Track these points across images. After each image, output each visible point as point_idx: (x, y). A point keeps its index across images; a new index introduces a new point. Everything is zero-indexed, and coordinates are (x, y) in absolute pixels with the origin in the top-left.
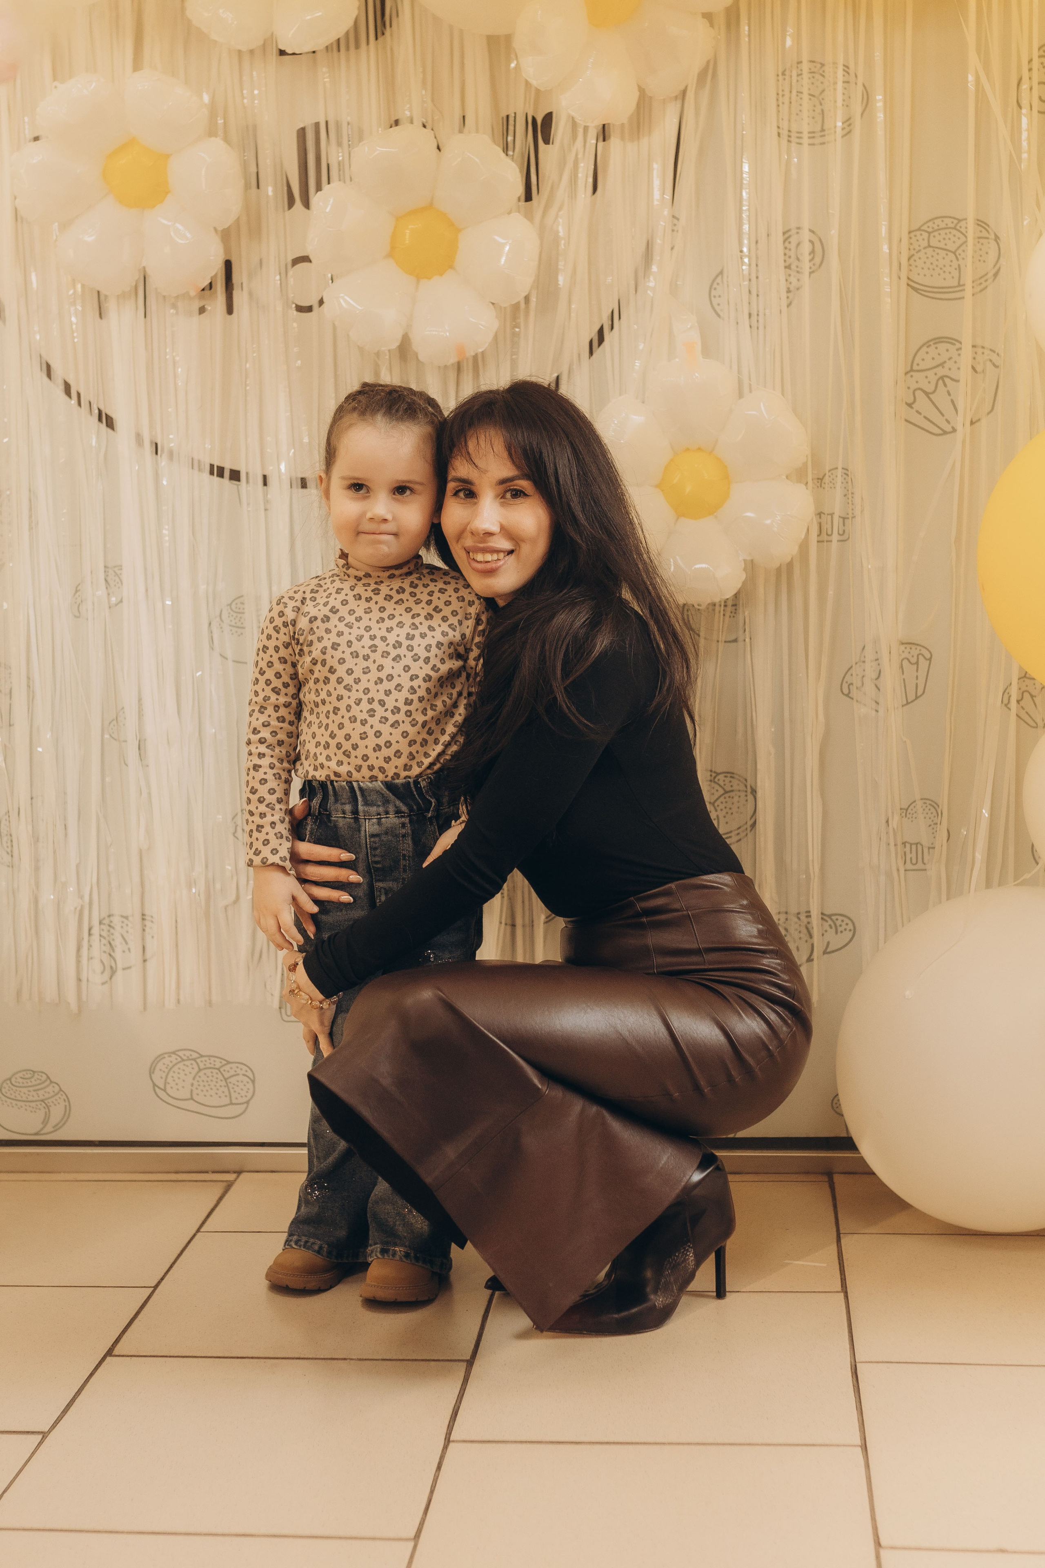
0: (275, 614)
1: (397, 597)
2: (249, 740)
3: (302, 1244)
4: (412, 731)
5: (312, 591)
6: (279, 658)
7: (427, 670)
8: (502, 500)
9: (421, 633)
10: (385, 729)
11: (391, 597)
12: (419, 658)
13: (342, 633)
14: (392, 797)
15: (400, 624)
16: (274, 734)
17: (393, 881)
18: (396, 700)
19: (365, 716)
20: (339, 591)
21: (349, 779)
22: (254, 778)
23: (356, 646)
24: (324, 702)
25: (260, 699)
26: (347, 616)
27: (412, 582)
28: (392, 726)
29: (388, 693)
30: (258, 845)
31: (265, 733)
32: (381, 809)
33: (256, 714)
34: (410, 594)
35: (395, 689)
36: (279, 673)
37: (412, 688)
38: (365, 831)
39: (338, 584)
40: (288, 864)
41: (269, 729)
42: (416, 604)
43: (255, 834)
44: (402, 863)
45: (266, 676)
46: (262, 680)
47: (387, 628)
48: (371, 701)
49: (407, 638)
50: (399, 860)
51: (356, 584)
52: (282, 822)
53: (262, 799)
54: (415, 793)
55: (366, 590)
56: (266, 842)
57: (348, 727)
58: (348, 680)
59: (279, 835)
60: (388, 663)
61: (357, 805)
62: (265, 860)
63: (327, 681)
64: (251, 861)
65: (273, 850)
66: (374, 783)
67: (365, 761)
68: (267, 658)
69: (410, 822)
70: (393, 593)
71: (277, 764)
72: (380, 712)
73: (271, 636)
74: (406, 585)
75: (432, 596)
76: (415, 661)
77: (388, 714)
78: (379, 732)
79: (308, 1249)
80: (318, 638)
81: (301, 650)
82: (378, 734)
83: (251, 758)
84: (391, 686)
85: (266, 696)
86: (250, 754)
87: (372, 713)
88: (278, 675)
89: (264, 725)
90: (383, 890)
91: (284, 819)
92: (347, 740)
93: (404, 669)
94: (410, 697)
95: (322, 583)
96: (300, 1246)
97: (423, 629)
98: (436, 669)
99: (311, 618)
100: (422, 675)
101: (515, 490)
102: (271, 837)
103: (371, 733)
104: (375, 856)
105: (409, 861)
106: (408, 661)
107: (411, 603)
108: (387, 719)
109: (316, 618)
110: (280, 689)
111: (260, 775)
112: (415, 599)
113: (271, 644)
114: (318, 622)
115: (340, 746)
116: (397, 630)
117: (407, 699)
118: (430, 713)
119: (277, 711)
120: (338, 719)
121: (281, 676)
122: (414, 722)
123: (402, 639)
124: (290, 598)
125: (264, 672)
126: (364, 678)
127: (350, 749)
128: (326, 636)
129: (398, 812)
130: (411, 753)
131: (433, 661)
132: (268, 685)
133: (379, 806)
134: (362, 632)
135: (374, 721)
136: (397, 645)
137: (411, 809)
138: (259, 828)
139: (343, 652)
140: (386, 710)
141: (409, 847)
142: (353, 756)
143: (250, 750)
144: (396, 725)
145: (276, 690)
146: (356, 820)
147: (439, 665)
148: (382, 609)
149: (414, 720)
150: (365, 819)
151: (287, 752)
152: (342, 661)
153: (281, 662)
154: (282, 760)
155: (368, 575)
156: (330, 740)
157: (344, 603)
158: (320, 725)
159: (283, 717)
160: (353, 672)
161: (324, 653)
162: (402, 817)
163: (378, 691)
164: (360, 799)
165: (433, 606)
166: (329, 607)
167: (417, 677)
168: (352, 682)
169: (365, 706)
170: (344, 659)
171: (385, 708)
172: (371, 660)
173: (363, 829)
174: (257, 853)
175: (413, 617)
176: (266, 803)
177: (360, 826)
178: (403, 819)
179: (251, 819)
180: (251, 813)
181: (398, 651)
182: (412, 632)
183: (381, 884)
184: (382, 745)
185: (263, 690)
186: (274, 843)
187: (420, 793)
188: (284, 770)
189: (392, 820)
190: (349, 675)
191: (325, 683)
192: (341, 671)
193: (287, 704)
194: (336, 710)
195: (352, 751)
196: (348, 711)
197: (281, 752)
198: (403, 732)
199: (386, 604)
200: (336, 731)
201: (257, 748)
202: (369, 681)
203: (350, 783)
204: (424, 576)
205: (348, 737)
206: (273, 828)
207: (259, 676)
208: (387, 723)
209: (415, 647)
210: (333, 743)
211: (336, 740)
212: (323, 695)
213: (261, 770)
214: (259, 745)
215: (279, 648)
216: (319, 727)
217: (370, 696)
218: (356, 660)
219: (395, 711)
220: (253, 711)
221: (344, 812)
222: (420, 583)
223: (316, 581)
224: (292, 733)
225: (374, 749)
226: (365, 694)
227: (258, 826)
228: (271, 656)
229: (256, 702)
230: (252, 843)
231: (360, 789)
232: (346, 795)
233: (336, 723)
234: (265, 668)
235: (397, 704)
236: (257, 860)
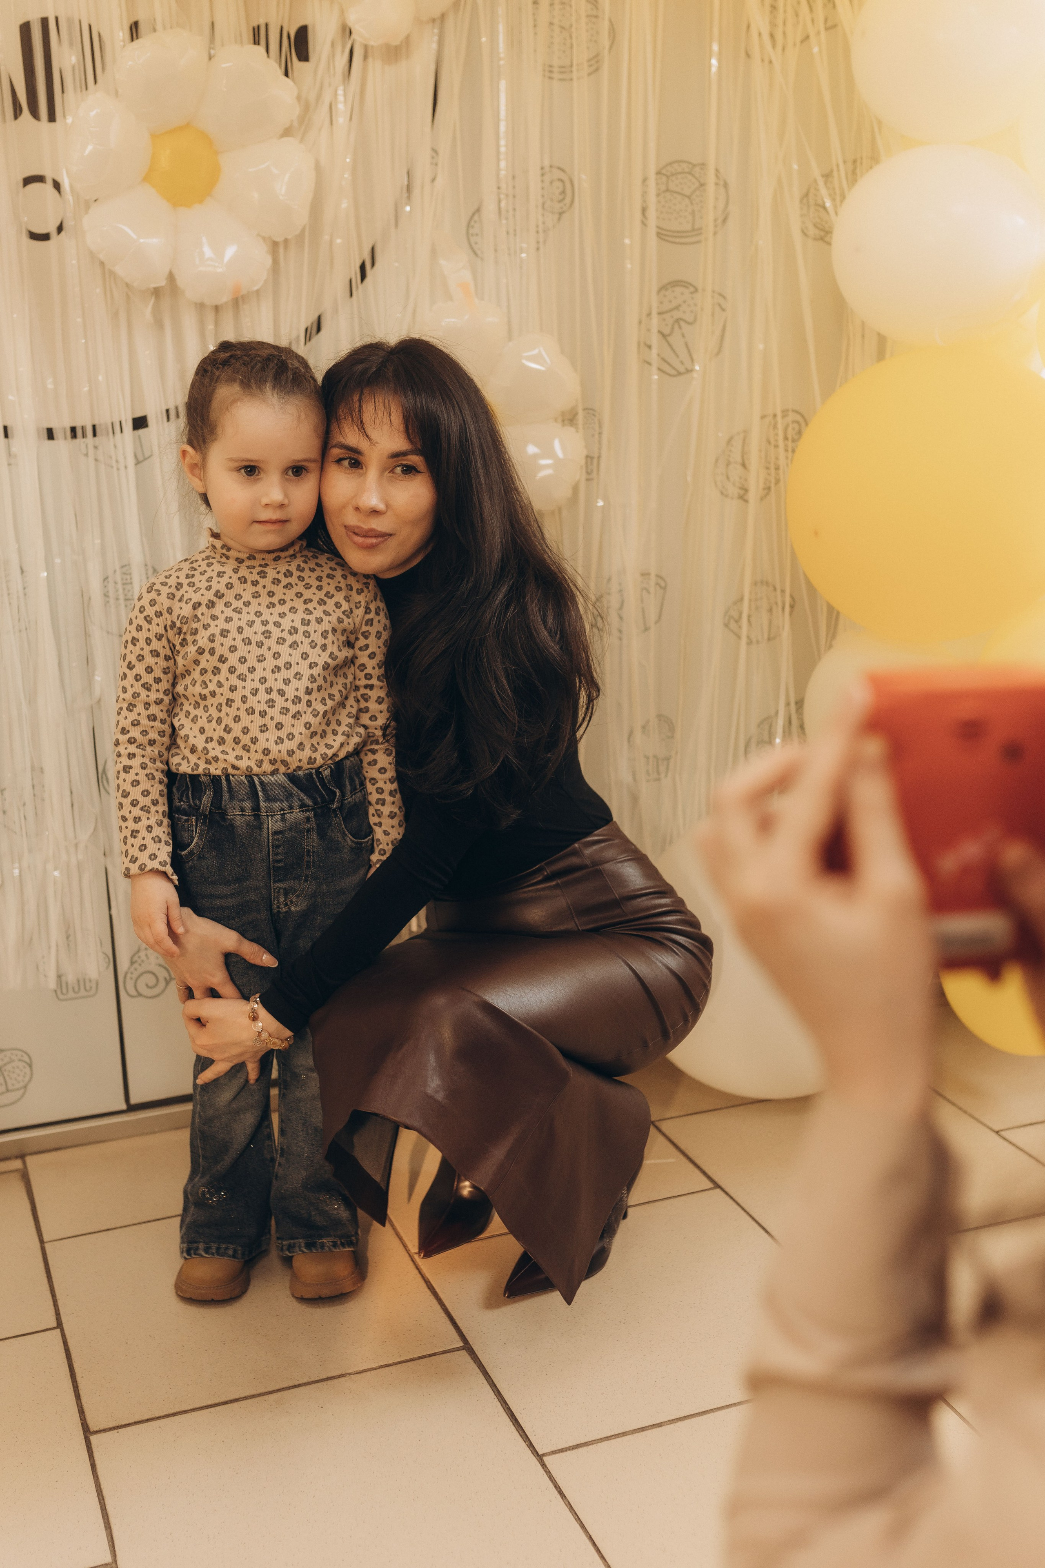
0: (145, 602)
1: (285, 581)
2: (117, 740)
3: (214, 1251)
4: (314, 721)
5: (187, 576)
6: (151, 652)
7: (324, 658)
8: (391, 475)
9: (317, 618)
10: (287, 720)
11: (279, 581)
12: (316, 644)
13: (231, 619)
14: (295, 790)
15: (293, 610)
16: (144, 733)
17: (295, 879)
18: (297, 690)
19: (264, 707)
20: (220, 574)
21: (247, 773)
22: (124, 780)
23: (248, 632)
24: (213, 694)
25: (128, 696)
26: (233, 601)
27: (299, 566)
28: (294, 717)
29: (287, 682)
30: (134, 852)
31: (135, 733)
32: (285, 804)
33: (125, 712)
34: (299, 577)
35: (295, 678)
36: (150, 667)
37: (312, 676)
38: (268, 828)
39: (217, 567)
40: (169, 869)
41: (139, 729)
42: (306, 588)
43: (130, 840)
44: (306, 859)
45: (135, 671)
46: (131, 674)
47: (280, 614)
48: (269, 691)
49: (303, 624)
50: (303, 856)
51: (239, 567)
52: (160, 824)
53: (135, 802)
54: (318, 784)
55: (251, 573)
56: (143, 848)
57: (246, 720)
58: (242, 669)
59: (157, 839)
60: (284, 650)
61: (258, 802)
62: (143, 867)
63: (216, 671)
64: (128, 869)
65: (151, 855)
66: (276, 776)
67: (266, 755)
68: (137, 650)
69: (315, 815)
70: (281, 576)
71: (149, 764)
72: (280, 702)
73: (141, 627)
74: (293, 568)
75: (321, 581)
76: (313, 647)
77: (289, 704)
78: (280, 723)
79: (223, 1255)
80: (204, 626)
81: (184, 640)
82: (279, 726)
83: (119, 760)
84: (290, 674)
85: (135, 693)
86: (119, 755)
87: (271, 703)
88: (149, 670)
89: (133, 724)
90: (282, 891)
91: (162, 822)
92: (245, 734)
93: (302, 657)
94: (311, 686)
95: (195, 565)
96: (213, 1254)
97: (318, 613)
98: (333, 656)
99: (194, 604)
100: (321, 663)
101: (405, 466)
102: (148, 841)
103: (271, 725)
104: (277, 855)
105: (313, 856)
106: (305, 648)
107: (300, 588)
108: (288, 710)
109: (200, 604)
110: (151, 685)
111: (131, 777)
112: (304, 583)
113: (142, 636)
114: (203, 609)
115: (237, 740)
116: (290, 616)
117: (307, 688)
118: (330, 703)
119: (147, 709)
120: (233, 712)
121: (152, 671)
122: (315, 713)
123: (298, 624)
124: (162, 584)
125: (134, 666)
126: (259, 666)
127: (249, 743)
128: (212, 623)
129: (303, 806)
130: (312, 745)
131: (331, 648)
132: (137, 680)
133: (282, 801)
134: (252, 617)
135: (274, 712)
136: (293, 631)
137: (315, 803)
138: (134, 833)
139: (234, 639)
140: (286, 700)
141: (313, 842)
142: (252, 751)
143: (119, 752)
144: (298, 716)
145: (146, 686)
146: (257, 817)
147: (336, 652)
148: (271, 594)
149: (314, 710)
150: (268, 816)
151: (159, 752)
152: (233, 649)
153: (153, 656)
154: (155, 760)
155: (251, 557)
156: (224, 735)
157: (229, 586)
158: (210, 719)
159: (153, 715)
160: (246, 660)
161: (212, 641)
162: (306, 811)
163: (276, 680)
164: (260, 794)
165: (324, 592)
166: (213, 591)
167: (316, 664)
168: (246, 672)
169: (262, 696)
170: (235, 647)
171: (285, 697)
172: (265, 647)
173: (265, 826)
174: (134, 860)
175: (305, 602)
176: (139, 806)
177: (261, 824)
178: (308, 813)
179: (124, 825)
180: (124, 819)
181: (294, 638)
182: (307, 617)
183: (280, 885)
184: (284, 737)
185: (132, 686)
186: (152, 848)
187: (323, 785)
188: (157, 770)
189: (296, 815)
190: (242, 663)
191: (214, 674)
192: (233, 659)
193: (158, 701)
194: (229, 702)
195: (252, 745)
196: (244, 702)
197: (153, 751)
198: (306, 723)
199: (274, 588)
200: (232, 724)
201: (126, 748)
202: (264, 669)
203: (250, 778)
204: (309, 560)
205: (245, 730)
206: (150, 832)
207: (127, 671)
208: (289, 714)
209: (312, 633)
210: (229, 738)
211: (233, 735)
212: (212, 686)
213: (133, 772)
214: (129, 746)
215: (151, 641)
216: (209, 722)
217: (267, 685)
218: (248, 648)
219: (296, 700)
220: (121, 709)
221: (242, 810)
222: (306, 566)
223: (187, 565)
224: (164, 731)
225: (276, 741)
226: (262, 683)
227: (133, 831)
228: (142, 649)
229: (124, 699)
230: (127, 851)
231: (261, 783)
232: (243, 791)
233: (232, 716)
234: (134, 661)
235: (297, 694)
236: (134, 869)
